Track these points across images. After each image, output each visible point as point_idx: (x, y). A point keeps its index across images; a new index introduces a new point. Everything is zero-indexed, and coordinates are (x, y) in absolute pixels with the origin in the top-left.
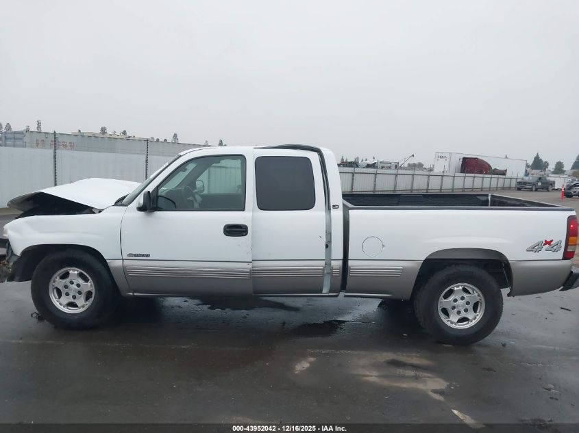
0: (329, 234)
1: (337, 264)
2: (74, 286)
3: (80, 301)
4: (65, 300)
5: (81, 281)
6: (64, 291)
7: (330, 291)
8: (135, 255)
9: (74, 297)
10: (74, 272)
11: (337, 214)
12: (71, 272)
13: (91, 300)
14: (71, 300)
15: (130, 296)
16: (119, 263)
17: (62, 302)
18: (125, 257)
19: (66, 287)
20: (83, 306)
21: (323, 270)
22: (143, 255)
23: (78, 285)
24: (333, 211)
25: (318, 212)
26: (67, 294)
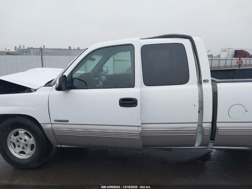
0: (201, 103)
1: (207, 126)
2: (23, 141)
3: (28, 151)
4: (18, 150)
5: (27, 137)
6: (17, 144)
7: (201, 145)
8: (59, 121)
9: (23, 148)
10: (22, 132)
11: (207, 87)
12: (20, 132)
13: (34, 149)
14: (22, 150)
15: (59, 148)
16: (49, 126)
17: (16, 152)
18: (53, 122)
19: (18, 141)
20: (29, 154)
21: (196, 130)
22: (64, 121)
23: (25, 140)
24: (204, 85)
25: (192, 86)
26: (19, 146)
